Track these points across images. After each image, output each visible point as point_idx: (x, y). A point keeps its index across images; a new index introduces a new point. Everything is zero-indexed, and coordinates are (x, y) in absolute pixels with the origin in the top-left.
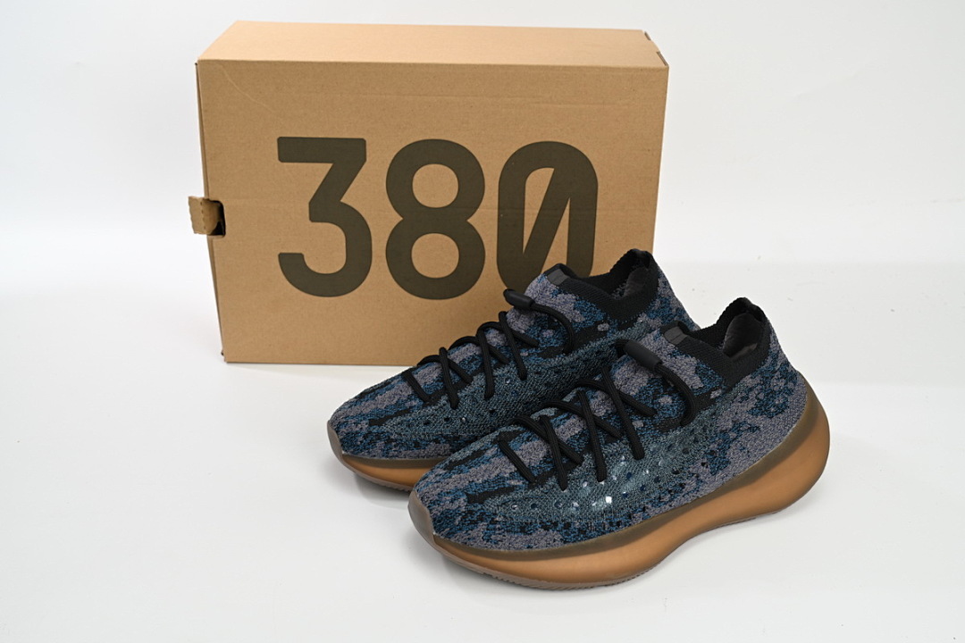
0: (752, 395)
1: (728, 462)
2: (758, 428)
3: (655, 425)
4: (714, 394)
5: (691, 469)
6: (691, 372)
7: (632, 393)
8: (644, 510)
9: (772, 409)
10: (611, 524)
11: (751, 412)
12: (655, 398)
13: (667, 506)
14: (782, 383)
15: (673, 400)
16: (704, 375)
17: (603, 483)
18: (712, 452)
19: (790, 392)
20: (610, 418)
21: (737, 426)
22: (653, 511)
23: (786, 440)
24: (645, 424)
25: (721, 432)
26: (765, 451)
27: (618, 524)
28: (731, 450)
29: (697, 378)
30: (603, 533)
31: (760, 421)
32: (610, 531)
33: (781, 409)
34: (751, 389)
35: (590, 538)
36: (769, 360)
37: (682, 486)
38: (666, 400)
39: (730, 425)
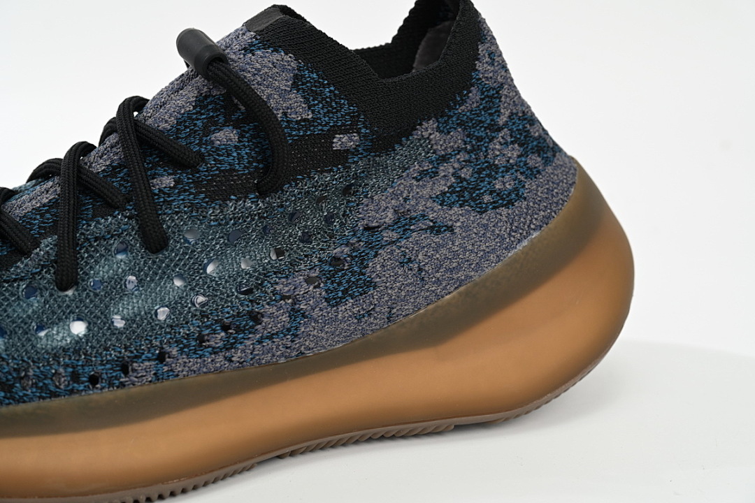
0: (446, 169)
1: (370, 284)
2: (450, 229)
3: (197, 183)
4: (341, 142)
5: (278, 288)
6: (284, 82)
7: (163, 125)
8: (161, 358)
9: (487, 198)
10: (75, 377)
11: (442, 199)
12: (207, 131)
13: (220, 358)
14: (513, 153)
15: (241, 136)
16: (315, 95)
17: (70, 293)
18: (336, 260)
19: (533, 173)
20: (114, 174)
21: (404, 223)
22: (180, 362)
23: (515, 260)
24: (177, 182)
25: (367, 228)
26: (461, 275)
27: (94, 380)
28: (380, 259)
29: (296, 99)
30: (54, 395)
31: (456, 215)
32: (72, 392)
33: (506, 200)
34: (444, 159)
35: (21, 400)
36: (475, 95)
37: (256, 318)
38: (226, 136)
39: (390, 216)
